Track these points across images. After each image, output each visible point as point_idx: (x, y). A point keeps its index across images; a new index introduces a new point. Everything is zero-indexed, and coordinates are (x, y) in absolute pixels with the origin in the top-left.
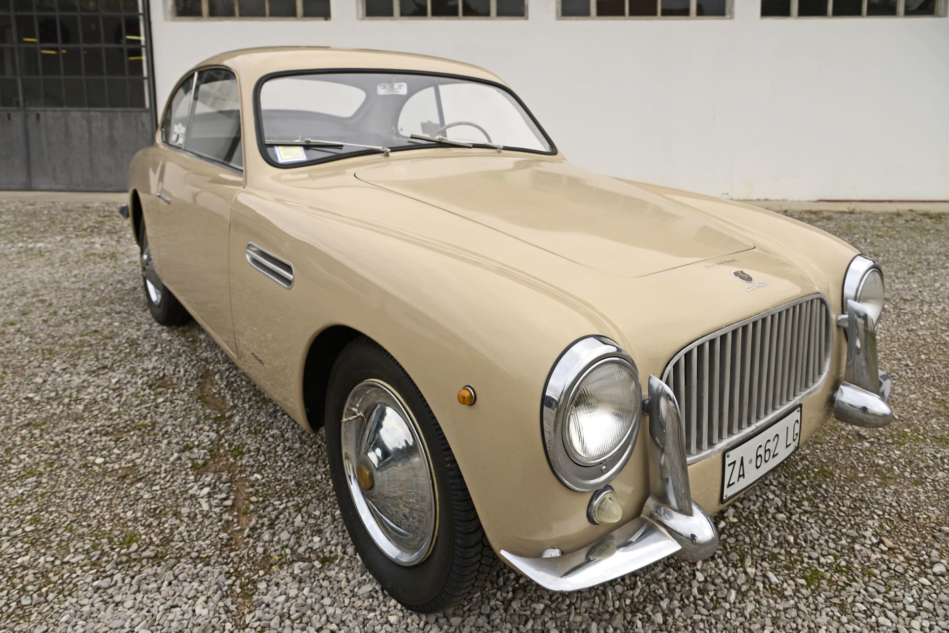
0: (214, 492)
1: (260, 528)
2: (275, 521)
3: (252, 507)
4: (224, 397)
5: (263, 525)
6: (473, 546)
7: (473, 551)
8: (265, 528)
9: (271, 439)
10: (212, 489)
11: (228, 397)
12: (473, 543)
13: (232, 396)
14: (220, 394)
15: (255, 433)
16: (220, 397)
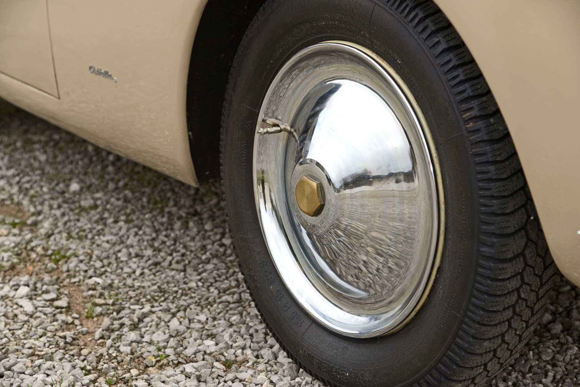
0: (36, 295)
1: (118, 330)
2: (138, 324)
3: (98, 310)
4: (19, 204)
5: (122, 325)
6: (510, 260)
7: (510, 269)
8: (125, 329)
9: (107, 246)
10: (32, 290)
11: (25, 202)
12: (510, 255)
13: (31, 202)
14: (12, 200)
15: (80, 238)
16: (12, 203)
